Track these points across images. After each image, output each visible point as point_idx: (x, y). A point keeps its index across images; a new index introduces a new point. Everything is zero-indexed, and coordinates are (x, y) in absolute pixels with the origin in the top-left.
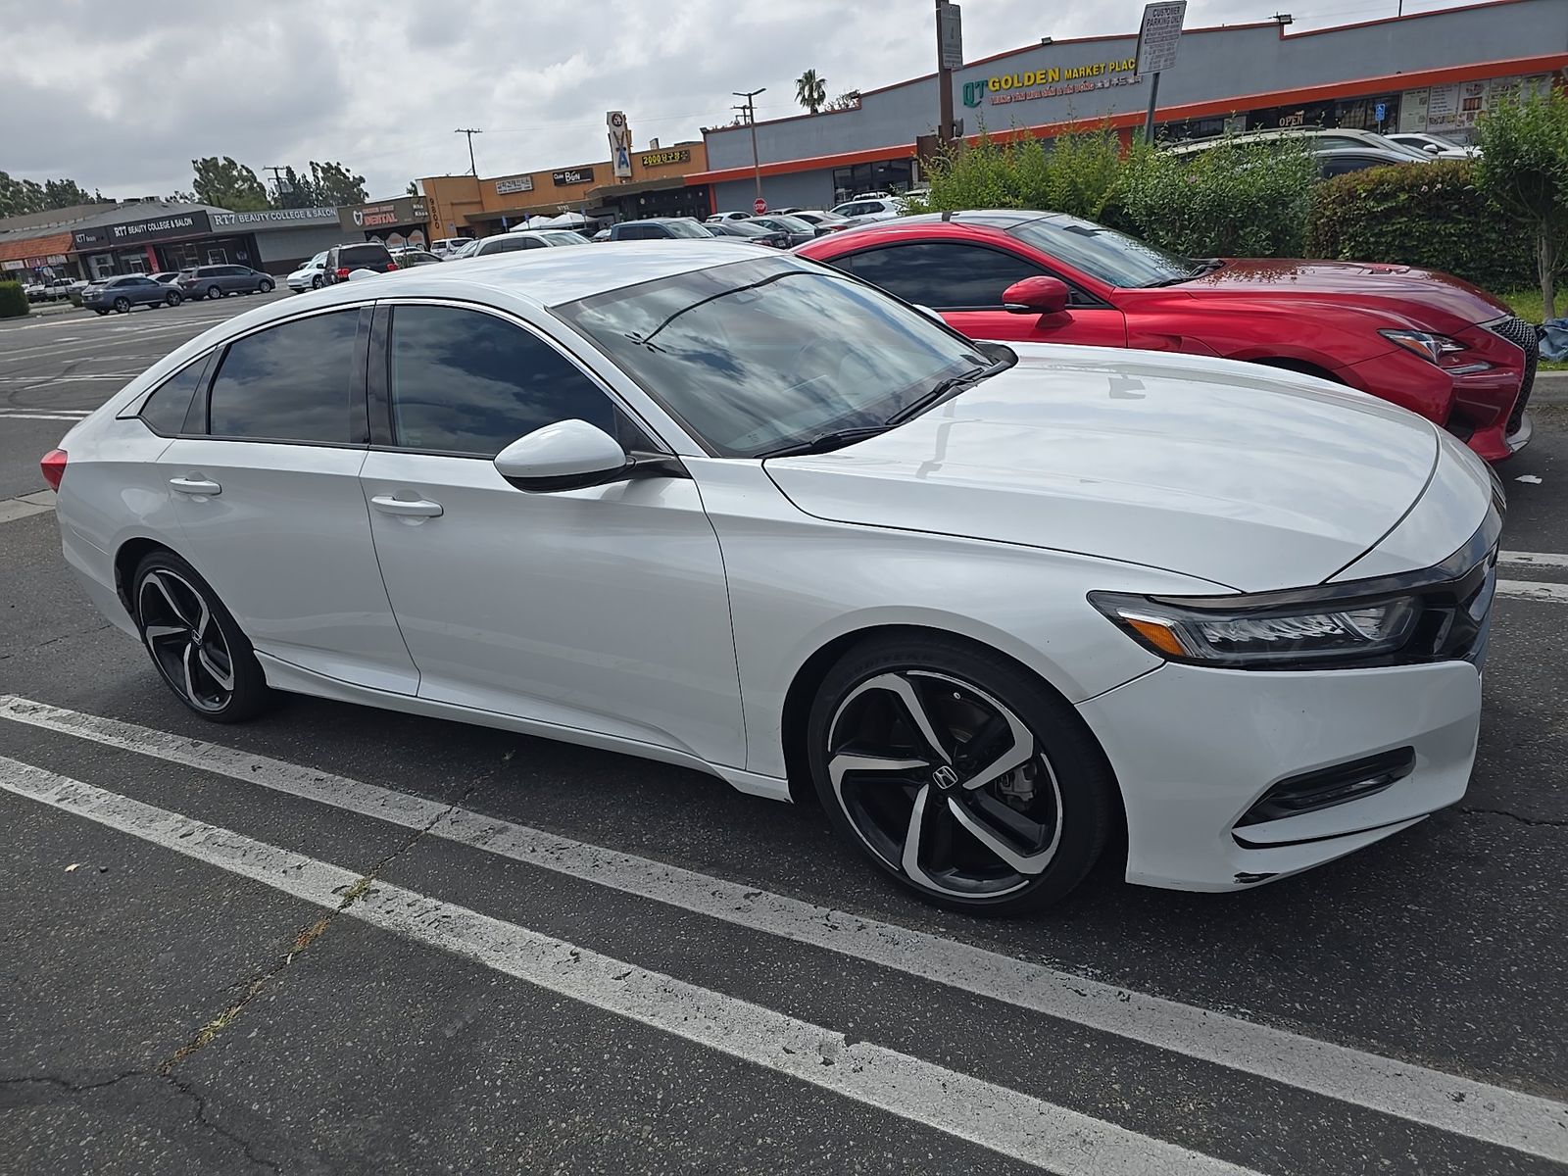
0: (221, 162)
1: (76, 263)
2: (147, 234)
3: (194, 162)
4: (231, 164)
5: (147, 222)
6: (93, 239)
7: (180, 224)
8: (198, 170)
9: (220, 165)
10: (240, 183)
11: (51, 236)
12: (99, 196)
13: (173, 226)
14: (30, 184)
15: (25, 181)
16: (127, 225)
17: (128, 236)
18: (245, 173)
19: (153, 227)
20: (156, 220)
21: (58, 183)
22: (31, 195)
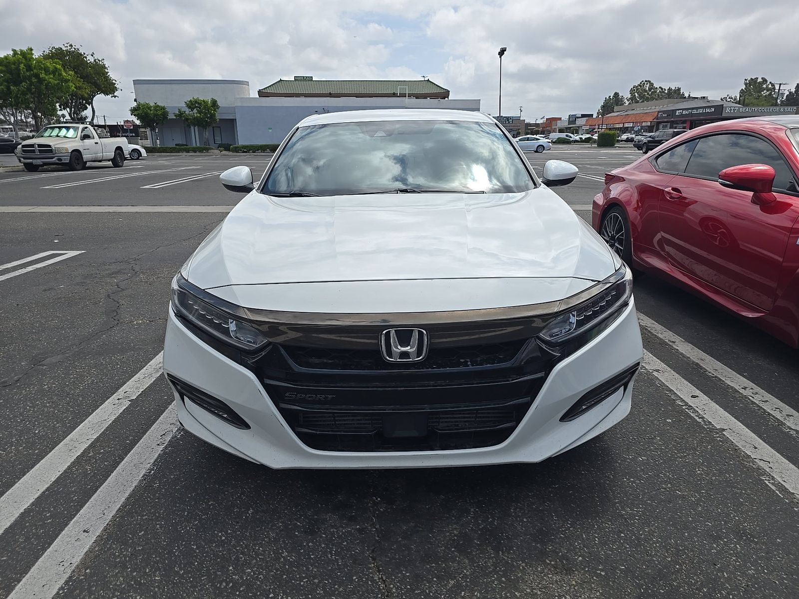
0: (760, 80)
1: (654, 126)
2: (691, 115)
3: (745, 80)
4: (765, 80)
5: (693, 109)
6: (666, 115)
7: (708, 110)
8: (746, 84)
9: (758, 81)
10: (765, 91)
11: (649, 113)
12: (689, 95)
13: (704, 111)
14: (662, 89)
15: (660, 87)
16: (683, 110)
17: (682, 115)
18: (770, 86)
19: (695, 112)
20: (697, 108)
21: (673, 88)
22: (660, 94)
